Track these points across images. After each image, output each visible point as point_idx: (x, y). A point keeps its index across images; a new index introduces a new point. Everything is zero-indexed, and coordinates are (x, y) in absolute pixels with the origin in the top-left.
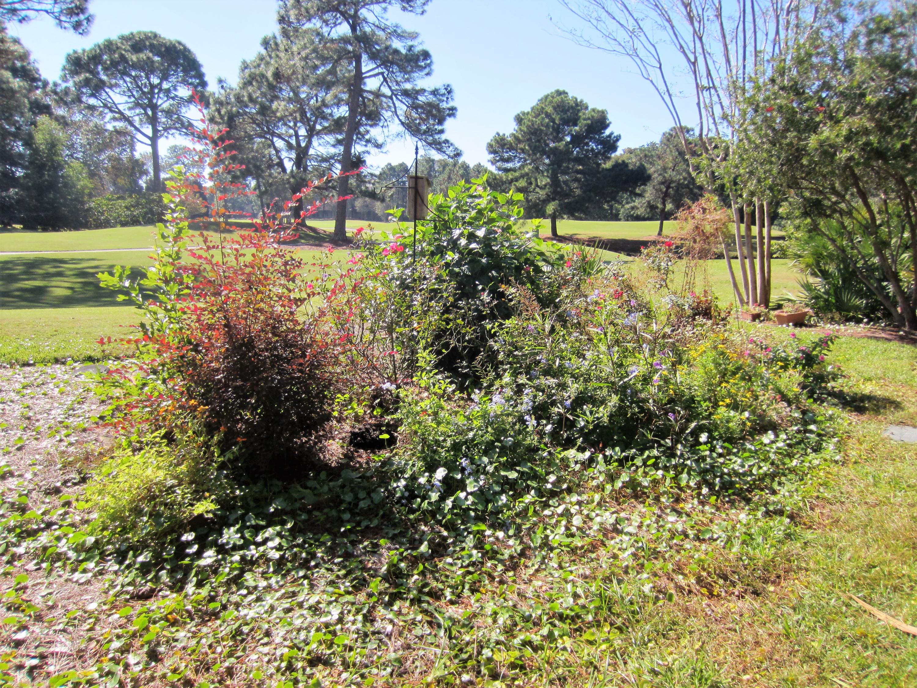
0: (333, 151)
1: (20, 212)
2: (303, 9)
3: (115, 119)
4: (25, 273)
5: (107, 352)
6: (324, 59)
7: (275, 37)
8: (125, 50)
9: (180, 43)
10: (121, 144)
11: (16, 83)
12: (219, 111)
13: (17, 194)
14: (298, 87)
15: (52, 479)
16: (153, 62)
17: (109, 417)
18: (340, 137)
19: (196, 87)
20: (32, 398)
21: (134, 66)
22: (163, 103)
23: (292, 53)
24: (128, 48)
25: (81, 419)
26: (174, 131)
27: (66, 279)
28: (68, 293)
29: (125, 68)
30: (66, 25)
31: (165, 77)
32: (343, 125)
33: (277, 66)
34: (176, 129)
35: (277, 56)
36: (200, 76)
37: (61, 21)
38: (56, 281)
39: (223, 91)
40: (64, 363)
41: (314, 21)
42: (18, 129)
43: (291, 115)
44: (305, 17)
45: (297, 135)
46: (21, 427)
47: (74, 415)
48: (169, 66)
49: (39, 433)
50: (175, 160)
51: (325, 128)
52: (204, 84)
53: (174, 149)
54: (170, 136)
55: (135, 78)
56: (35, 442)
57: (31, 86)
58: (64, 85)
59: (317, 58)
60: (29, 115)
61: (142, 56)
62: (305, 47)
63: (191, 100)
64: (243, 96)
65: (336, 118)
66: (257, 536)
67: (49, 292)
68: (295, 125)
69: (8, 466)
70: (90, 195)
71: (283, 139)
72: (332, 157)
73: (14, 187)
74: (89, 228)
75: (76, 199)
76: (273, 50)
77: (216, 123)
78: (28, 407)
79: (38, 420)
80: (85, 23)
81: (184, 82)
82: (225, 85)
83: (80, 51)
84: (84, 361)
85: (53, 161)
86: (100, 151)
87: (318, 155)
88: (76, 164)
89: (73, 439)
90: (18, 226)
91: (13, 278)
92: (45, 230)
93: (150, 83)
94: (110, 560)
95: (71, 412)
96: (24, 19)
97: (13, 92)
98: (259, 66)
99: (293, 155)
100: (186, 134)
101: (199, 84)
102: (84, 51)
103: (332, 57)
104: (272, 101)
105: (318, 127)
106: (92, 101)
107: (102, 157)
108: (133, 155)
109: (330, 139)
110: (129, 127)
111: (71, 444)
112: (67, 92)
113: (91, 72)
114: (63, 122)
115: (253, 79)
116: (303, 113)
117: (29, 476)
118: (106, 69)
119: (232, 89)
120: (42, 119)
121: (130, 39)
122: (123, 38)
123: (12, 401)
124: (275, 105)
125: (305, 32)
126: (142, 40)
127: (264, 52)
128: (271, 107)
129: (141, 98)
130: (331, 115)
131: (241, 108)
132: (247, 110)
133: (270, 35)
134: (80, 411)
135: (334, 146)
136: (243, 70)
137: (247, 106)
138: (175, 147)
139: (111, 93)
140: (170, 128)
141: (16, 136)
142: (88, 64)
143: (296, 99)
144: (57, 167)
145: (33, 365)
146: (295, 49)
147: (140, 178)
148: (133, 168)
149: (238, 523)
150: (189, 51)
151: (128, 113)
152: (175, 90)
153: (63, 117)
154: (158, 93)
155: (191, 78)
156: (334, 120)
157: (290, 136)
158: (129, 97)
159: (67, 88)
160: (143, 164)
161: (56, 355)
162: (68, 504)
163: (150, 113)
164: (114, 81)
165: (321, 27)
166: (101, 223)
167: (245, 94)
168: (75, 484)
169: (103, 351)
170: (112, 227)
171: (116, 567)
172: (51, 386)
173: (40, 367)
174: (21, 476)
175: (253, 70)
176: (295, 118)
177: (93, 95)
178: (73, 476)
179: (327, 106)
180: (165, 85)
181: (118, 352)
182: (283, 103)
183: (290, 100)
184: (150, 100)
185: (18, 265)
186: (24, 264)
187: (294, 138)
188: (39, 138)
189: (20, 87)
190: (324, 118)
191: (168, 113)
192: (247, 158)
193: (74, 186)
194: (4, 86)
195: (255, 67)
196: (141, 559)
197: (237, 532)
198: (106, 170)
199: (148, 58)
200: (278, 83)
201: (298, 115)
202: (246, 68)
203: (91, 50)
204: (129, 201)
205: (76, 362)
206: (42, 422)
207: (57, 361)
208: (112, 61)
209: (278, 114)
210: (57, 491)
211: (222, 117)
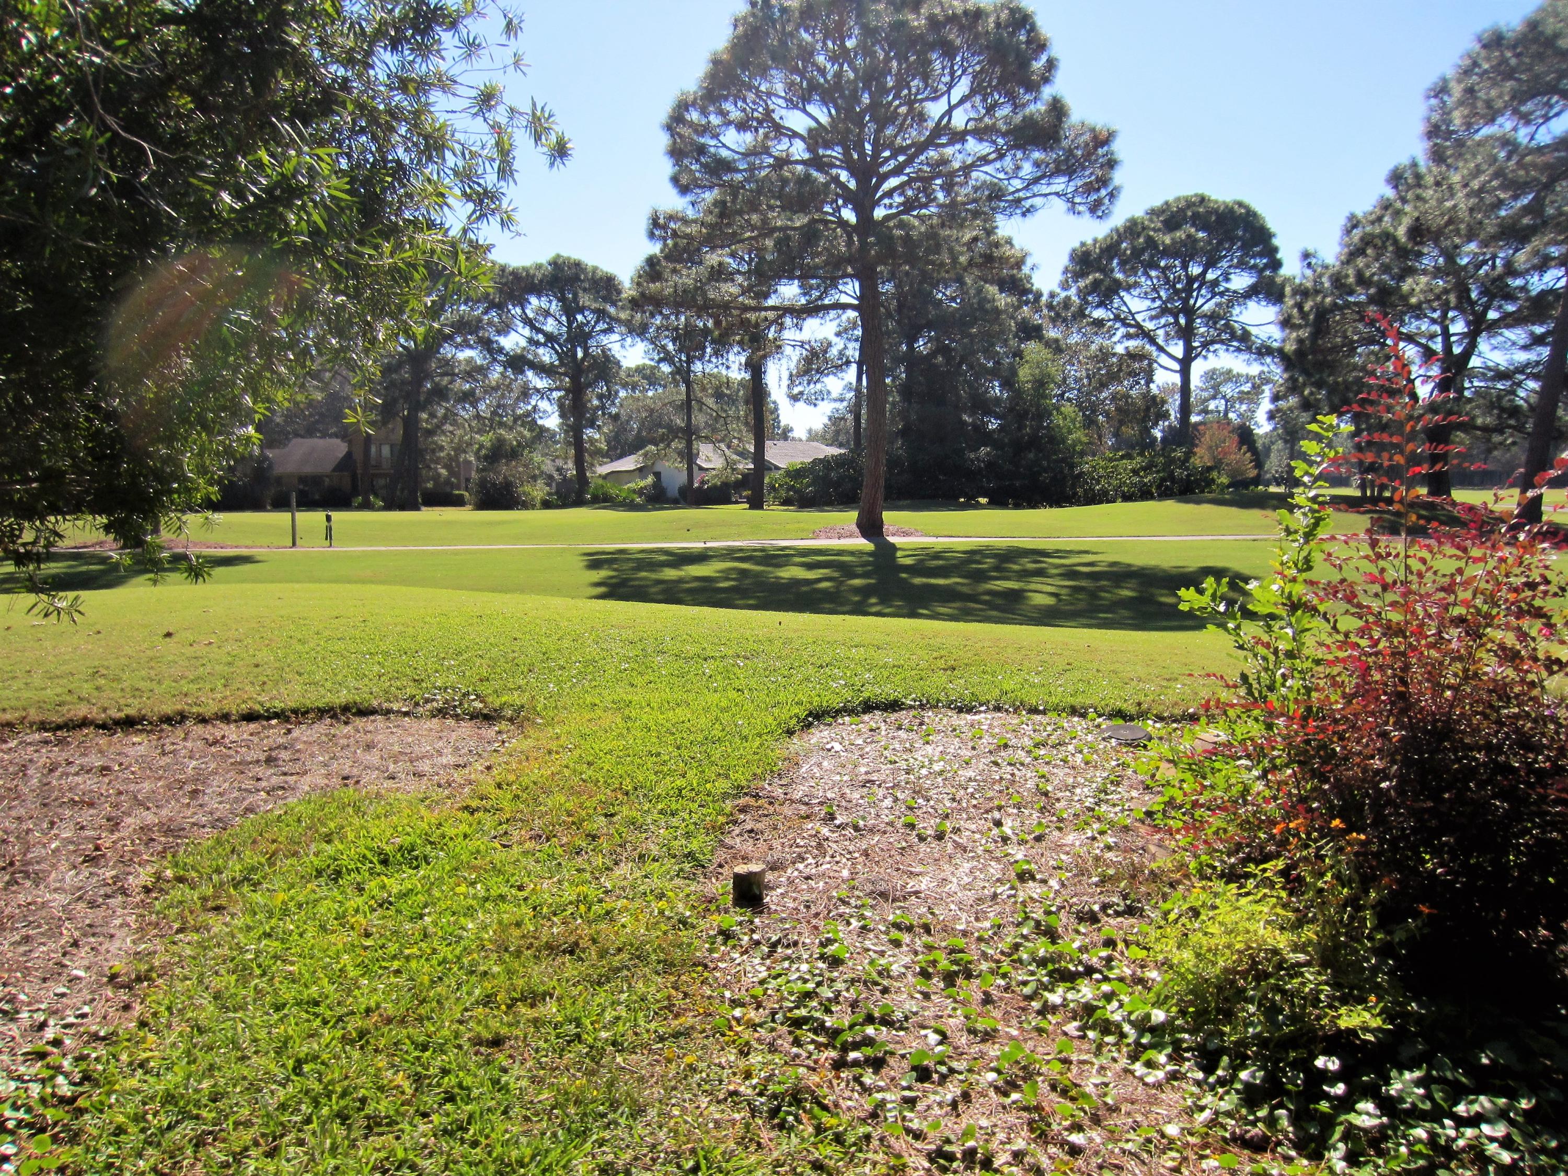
0: (1522, 357)
1: (989, 482)
2: (1480, 104)
3: (1128, 336)
4: (997, 568)
5: (1145, 706)
6: (1517, 188)
7: (1414, 165)
8: (1154, 230)
9: (1240, 204)
10: (1133, 374)
11: (1003, 300)
12: (1300, 306)
13: (988, 454)
14: (1457, 247)
15: (1085, 898)
16: (1196, 241)
17: (1160, 815)
18: (1539, 330)
19: (1260, 271)
20: (1047, 763)
21: (1167, 252)
22: (1205, 303)
23: (1450, 187)
24: (1159, 225)
25: (1117, 809)
26: (1217, 346)
27: (1049, 581)
28: (1050, 601)
29: (1152, 256)
30: (1081, 208)
31: (1211, 264)
32: (1551, 306)
33: (1416, 214)
34: (1222, 342)
35: (1418, 198)
36: (1271, 251)
37: (1074, 204)
38: (1036, 584)
39: (1309, 273)
40: (1083, 716)
41: (1500, 120)
42: (997, 363)
43: (1438, 298)
44: (1483, 117)
45: (1446, 334)
46: (1037, 806)
47: (1107, 801)
48: (1220, 243)
49: (1061, 820)
50: (1212, 392)
51: (1506, 316)
52: (1276, 265)
53: (1211, 375)
54: (1210, 355)
55: (1164, 270)
56: (1056, 833)
57: (1019, 300)
58: (1063, 294)
59: (1503, 187)
60: (1013, 343)
61: (1180, 234)
62: (1478, 172)
63: (1252, 292)
64: (1347, 276)
65: (1534, 293)
66: (1456, 1103)
67: (1027, 598)
68: (1444, 316)
69: (1028, 862)
70: (1082, 454)
71: (1418, 344)
72: (1521, 369)
73: (986, 445)
74: (1079, 504)
75: (1063, 460)
76: (1409, 188)
77: (1295, 327)
78: (1043, 776)
79: (1058, 800)
80: (1106, 201)
81: (1242, 265)
82: (1313, 261)
83: (1089, 242)
84: (1111, 716)
85: (1038, 406)
86: (1103, 385)
87: (1488, 368)
88: (1068, 409)
89: (1111, 840)
90: (983, 500)
91: (980, 576)
92: (1017, 506)
93: (1187, 275)
94: (1189, 1060)
95: (1102, 796)
96: (1028, 211)
97: (997, 312)
98: (1380, 219)
99: (1435, 371)
100: (1238, 350)
101: (1266, 266)
102: (1095, 241)
103: (1535, 179)
104: (1401, 278)
105: (1492, 315)
106: (1099, 313)
107: (1104, 395)
108: (1149, 391)
109: (1518, 335)
110: (1147, 347)
111: (1109, 848)
112: (1067, 303)
113: (1102, 270)
114: (1056, 347)
115: (1367, 244)
116: (1463, 293)
117: (1054, 883)
118: (1122, 264)
119: (1326, 267)
120: (1032, 347)
121: (1163, 211)
122: (1153, 212)
123: (1022, 764)
124: (1406, 287)
125: (1479, 144)
126: (1181, 211)
127: (1390, 193)
128: (1399, 288)
129: (1170, 299)
130: (1524, 289)
131: (1340, 296)
132: (1351, 299)
133: (1405, 161)
134: (1114, 797)
135: (1525, 348)
136: (1348, 232)
137: (1351, 293)
138: (1214, 371)
139: (1127, 298)
140: (1213, 342)
141: (994, 373)
142: (1100, 258)
143: (1451, 268)
144: (1043, 414)
145: (1044, 712)
146: (1456, 178)
147: (1156, 424)
148: (1148, 409)
149: (1419, 1067)
150: (1255, 215)
151: (1149, 325)
152: (1227, 280)
153: (1057, 341)
154: (1199, 288)
155: (1253, 257)
156: (1529, 299)
157: (1432, 337)
158: (1153, 300)
159: (1068, 298)
160: (1164, 402)
161: (1071, 700)
162: (1110, 943)
163: (1182, 321)
164: (1132, 280)
165: (1515, 129)
166: (1094, 495)
167: (1351, 272)
168: (1118, 914)
169: (1139, 704)
170: (1108, 502)
171: (1200, 1075)
172: (1070, 748)
173: (1053, 716)
174: (1044, 882)
175: (1368, 229)
176: (1447, 302)
177: (1101, 304)
178: (1115, 900)
179: (1515, 274)
180: (1210, 276)
181: (1161, 708)
182: (1423, 279)
183: (1438, 272)
184: (1186, 301)
185: (987, 556)
186: (995, 556)
187: (1439, 339)
188: (1024, 373)
189: (1007, 304)
190: (1509, 296)
191: (1212, 318)
192: (1345, 381)
193: (1064, 441)
194: (988, 306)
195: (1373, 223)
196: (1244, 1075)
197: (1418, 1083)
198: (1107, 414)
199: (1189, 236)
200: (1417, 244)
201: (1453, 299)
202: (1355, 226)
203: (1105, 239)
204: (1138, 461)
205: (1100, 716)
206: (1063, 803)
207: (1074, 711)
208: (1134, 249)
209: (1413, 300)
210: (1093, 918)
211: (1303, 315)
